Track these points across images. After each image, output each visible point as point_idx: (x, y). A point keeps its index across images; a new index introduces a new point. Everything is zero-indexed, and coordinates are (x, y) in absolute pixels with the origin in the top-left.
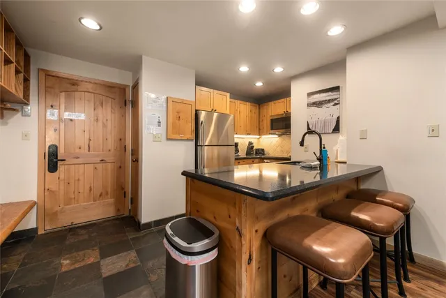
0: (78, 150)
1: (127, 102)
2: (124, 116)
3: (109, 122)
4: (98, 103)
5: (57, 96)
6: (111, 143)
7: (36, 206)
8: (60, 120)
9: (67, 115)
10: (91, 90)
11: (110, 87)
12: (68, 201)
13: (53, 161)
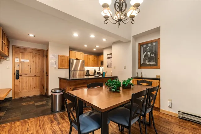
0: (26, 72)
1: (45, 56)
2: (43, 60)
3: (38, 63)
4: (33, 56)
5: (19, 54)
6: (38, 70)
7: (11, 90)
8: (20, 62)
9: (22, 60)
10: (31, 52)
11: (38, 50)
12: (23, 89)
13: (17, 76)
